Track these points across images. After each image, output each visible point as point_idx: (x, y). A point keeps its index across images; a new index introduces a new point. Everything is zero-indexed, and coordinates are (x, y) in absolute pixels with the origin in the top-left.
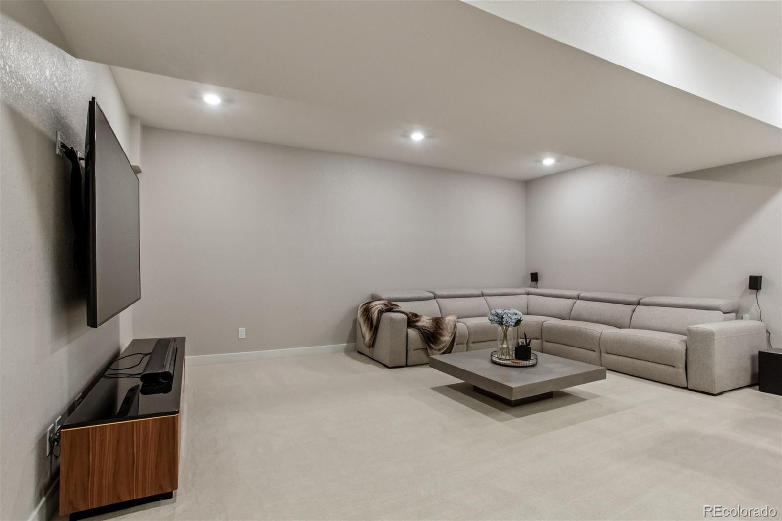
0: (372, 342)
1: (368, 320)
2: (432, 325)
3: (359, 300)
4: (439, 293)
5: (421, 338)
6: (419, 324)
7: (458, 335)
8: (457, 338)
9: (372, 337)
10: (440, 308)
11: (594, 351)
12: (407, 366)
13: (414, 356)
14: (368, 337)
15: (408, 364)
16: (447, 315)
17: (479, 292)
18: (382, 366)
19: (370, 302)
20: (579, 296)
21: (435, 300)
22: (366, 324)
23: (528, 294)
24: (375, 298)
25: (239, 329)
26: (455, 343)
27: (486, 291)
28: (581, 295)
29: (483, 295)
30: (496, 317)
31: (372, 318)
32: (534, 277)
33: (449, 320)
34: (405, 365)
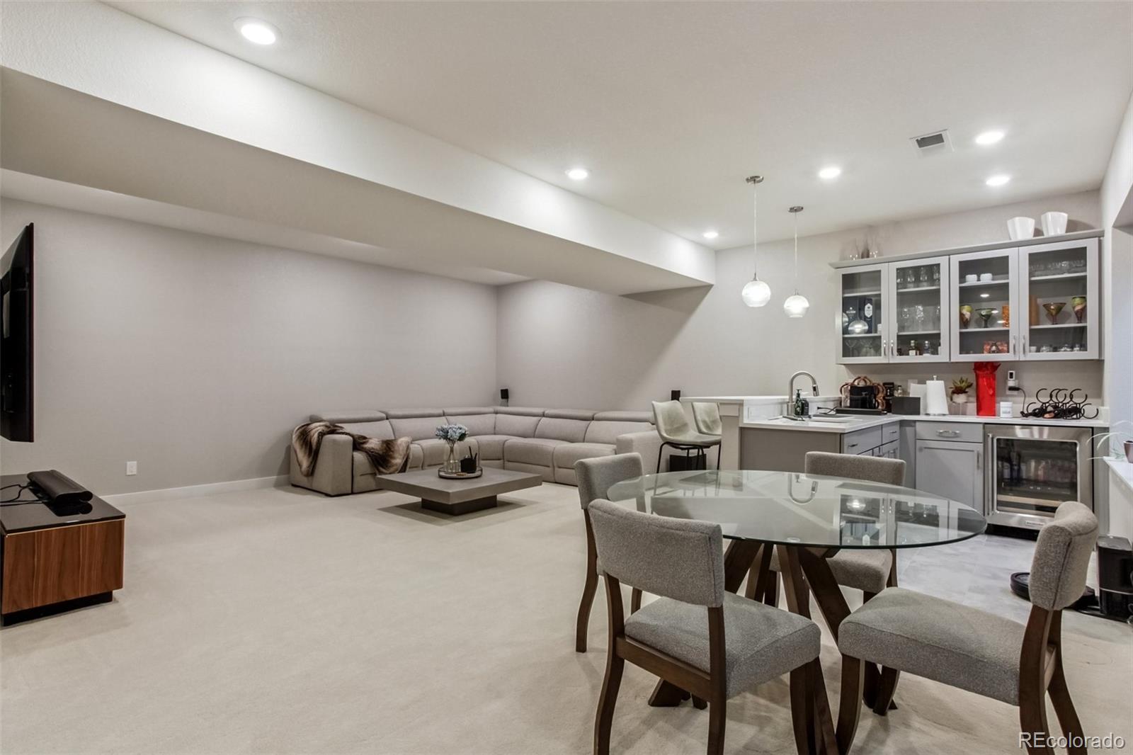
0: (311, 470)
1: (306, 445)
2: (382, 446)
3: (294, 424)
4: (392, 412)
5: (370, 462)
6: (367, 446)
7: (411, 457)
8: (410, 461)
9: (311, 463)
10: (393, 430)
11: (549, 467)
12: (352, 493)
13: (361, 482)
14: (305, 463)
15: (355, 491)
16: (400, 437)
17: (440, 411)
18: (323, 495)
19: (308, 425)
20: (544, 413)
21: (387, 421)
22: (303, 449)
23: (496, 413)
24: (314, 419)
25: (128, 463)
26: (408, 466)
27: (448, 410)
28: (546, 412)
29: (444, 415)
30: (441, 432)
31: (310, 442)
32: (505, 394)
33: (402, 441)
34: (350, 492)
